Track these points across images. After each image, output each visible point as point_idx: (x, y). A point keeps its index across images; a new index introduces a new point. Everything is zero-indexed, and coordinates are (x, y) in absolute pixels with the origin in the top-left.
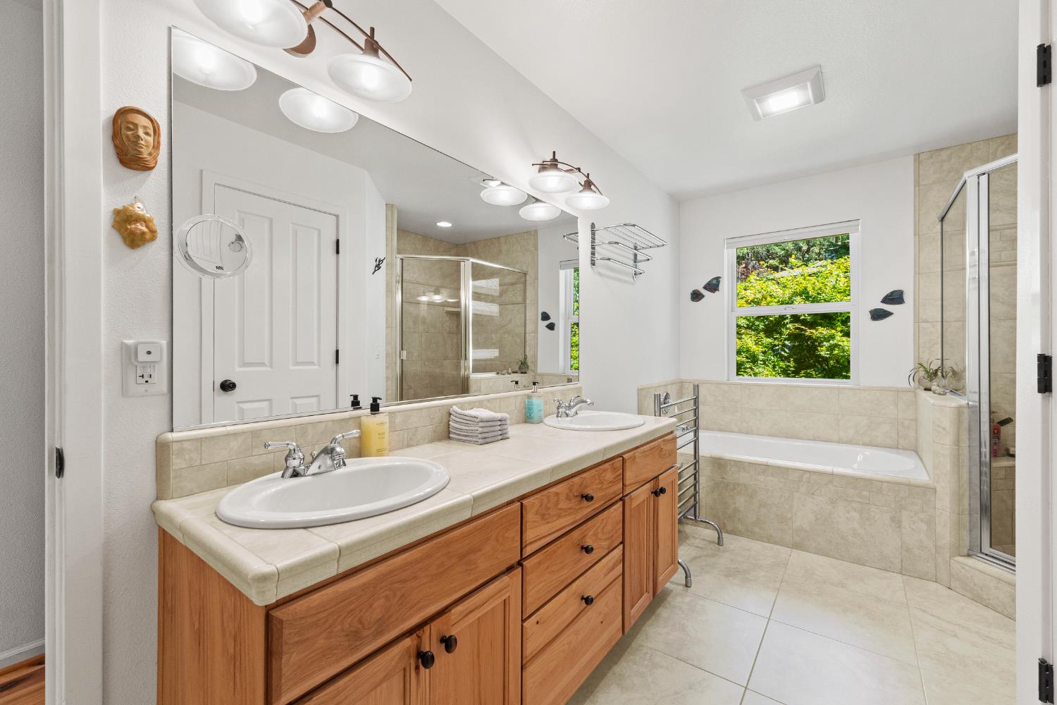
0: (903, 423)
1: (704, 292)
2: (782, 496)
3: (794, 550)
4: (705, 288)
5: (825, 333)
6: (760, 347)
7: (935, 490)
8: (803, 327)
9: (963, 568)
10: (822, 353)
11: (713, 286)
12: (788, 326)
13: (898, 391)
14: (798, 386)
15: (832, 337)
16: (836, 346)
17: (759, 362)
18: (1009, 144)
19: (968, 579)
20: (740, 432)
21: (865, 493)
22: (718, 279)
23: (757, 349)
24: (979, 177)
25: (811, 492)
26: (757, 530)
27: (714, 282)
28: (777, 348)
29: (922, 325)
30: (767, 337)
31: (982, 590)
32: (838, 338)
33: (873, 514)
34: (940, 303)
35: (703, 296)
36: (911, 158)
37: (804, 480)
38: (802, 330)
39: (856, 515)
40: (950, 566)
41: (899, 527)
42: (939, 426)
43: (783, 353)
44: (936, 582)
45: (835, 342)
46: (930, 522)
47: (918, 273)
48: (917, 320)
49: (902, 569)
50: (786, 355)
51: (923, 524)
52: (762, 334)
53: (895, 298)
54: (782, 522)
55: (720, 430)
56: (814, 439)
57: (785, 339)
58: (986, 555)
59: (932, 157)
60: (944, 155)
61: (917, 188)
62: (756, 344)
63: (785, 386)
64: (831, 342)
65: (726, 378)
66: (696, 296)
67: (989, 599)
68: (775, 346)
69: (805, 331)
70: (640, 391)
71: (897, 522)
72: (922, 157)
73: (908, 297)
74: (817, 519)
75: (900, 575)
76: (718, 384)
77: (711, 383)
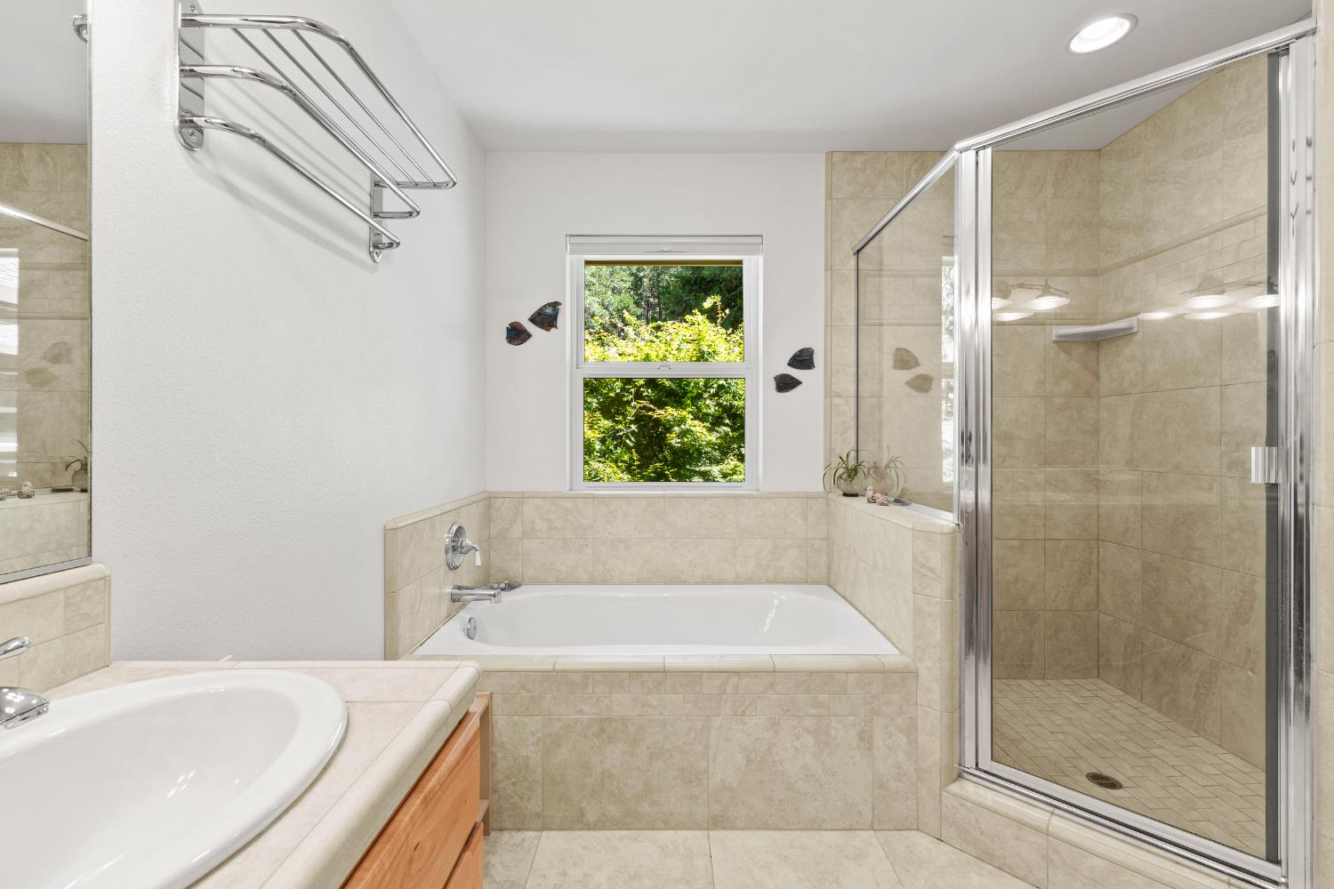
0: (813, 545)
1: (531, 328)
2: (690, 729)
3: (712, 833)
4: (532, 320)
5: (675, 414)
6: (597, 432)
7: (916, 674)
8: (651, 406)
9: (962, 805)
10: (673, 442)
11: (546, 318)
12: (632, 404)
13: (809, 497)
14: (681, 497)
15: (682, 421)
16: (688, 431)
17: (595, 453)
18: (923, 164)
19: (970, 822)
20: (592, 582)
21: (823, 697)
22: (555, 305)
23: (593, 435)
24: (977, 152)
25: (740, 711)
26: (645, 807)
27: (549, 310)
28: (621, 433)
29: (836, 401)
30: (606, 417)
31: (992, 841)
32: (689, 422)
33: (832, 732)
34: (853, 370)
35: (529, 336)
36: (822, 158)
37: (728, 692)
38: (650, 410)
39: (809, 741)
40: (941, 801)
41: (870, 748)
42: (923, 566)
43: (628, 441)
44: (918, 829)
45: (687, 427)
46: (911, 730)
47: (830, 325)
48: (829, 393)
49: (872, 822)
50: (631, 444)
51: (901, 735)
52: (598, 414)
53: (803, 359)
54: (691, 782)
55: (558, 582)
56: (703, 583)
57: (631, 422)
58: (985, 772)
59: (845, 161)
60: (859, 159)
61: (830, 202)
62: (591, 428)
63: (663, 497)
64: (683, 426)
65: (568, 488)
66: (516, 334)
67: (1004, 857)
68: (619, 431)
69: (653, 411)
70: (389, 534)
71: (866, 739)
72: (836, 157)
73: (818, 359)
74: (749, 761)
75: (872, 832)
76: (555, 498)
77: (544, 497)
